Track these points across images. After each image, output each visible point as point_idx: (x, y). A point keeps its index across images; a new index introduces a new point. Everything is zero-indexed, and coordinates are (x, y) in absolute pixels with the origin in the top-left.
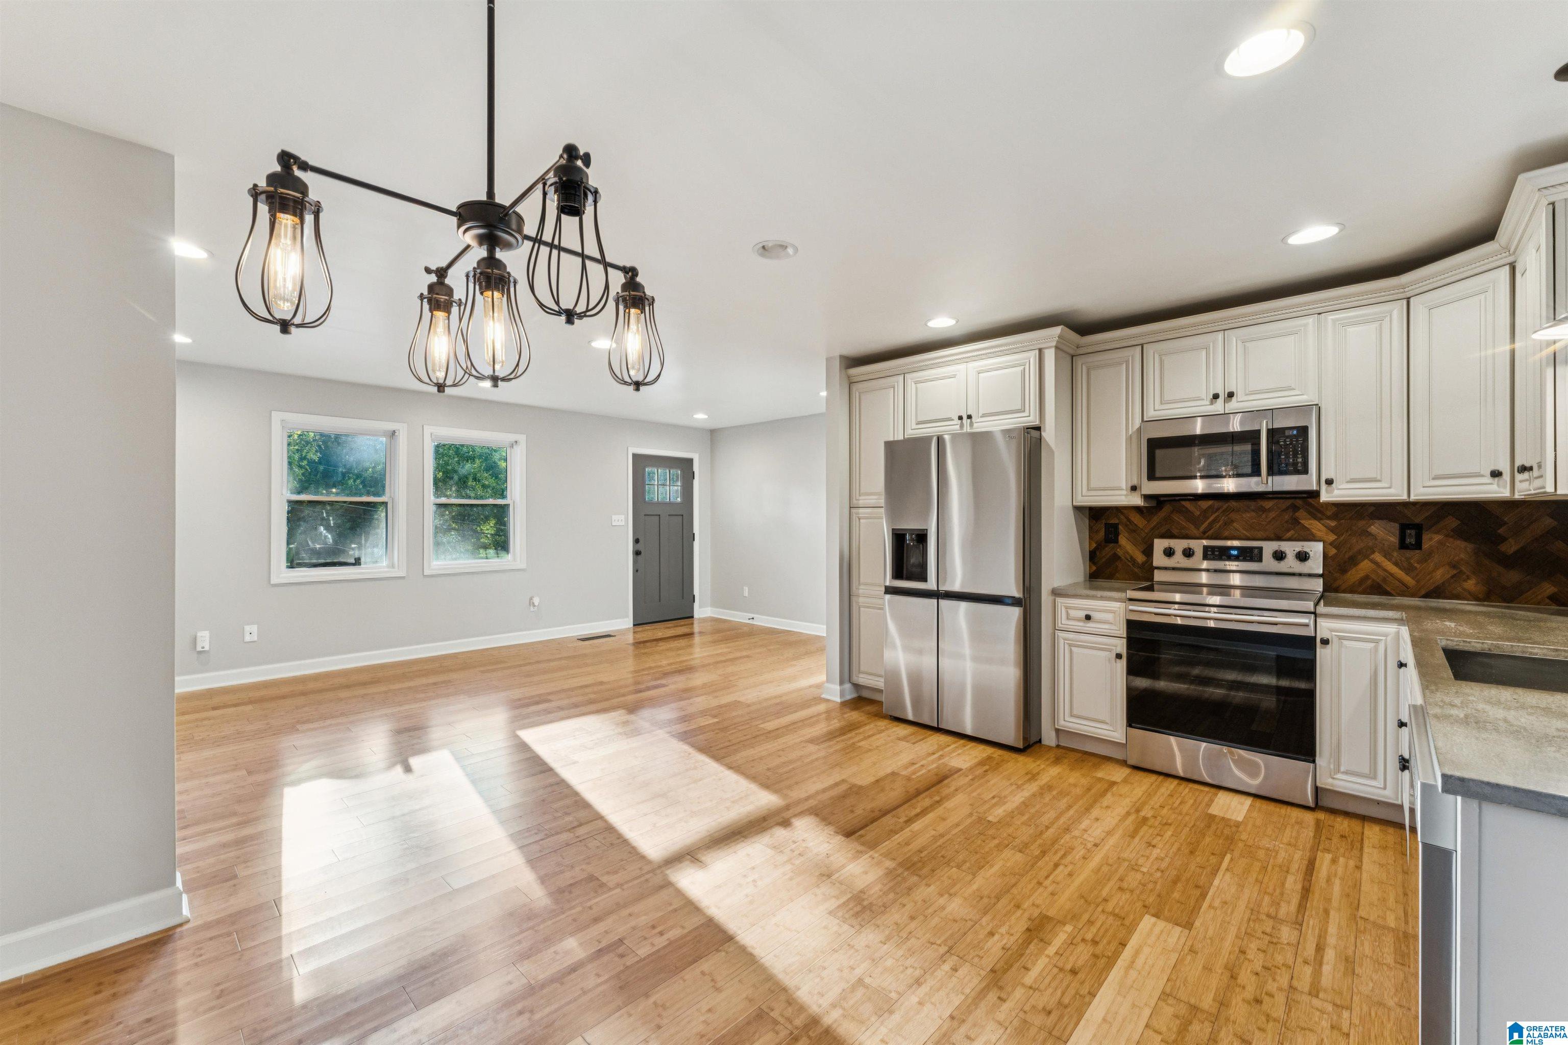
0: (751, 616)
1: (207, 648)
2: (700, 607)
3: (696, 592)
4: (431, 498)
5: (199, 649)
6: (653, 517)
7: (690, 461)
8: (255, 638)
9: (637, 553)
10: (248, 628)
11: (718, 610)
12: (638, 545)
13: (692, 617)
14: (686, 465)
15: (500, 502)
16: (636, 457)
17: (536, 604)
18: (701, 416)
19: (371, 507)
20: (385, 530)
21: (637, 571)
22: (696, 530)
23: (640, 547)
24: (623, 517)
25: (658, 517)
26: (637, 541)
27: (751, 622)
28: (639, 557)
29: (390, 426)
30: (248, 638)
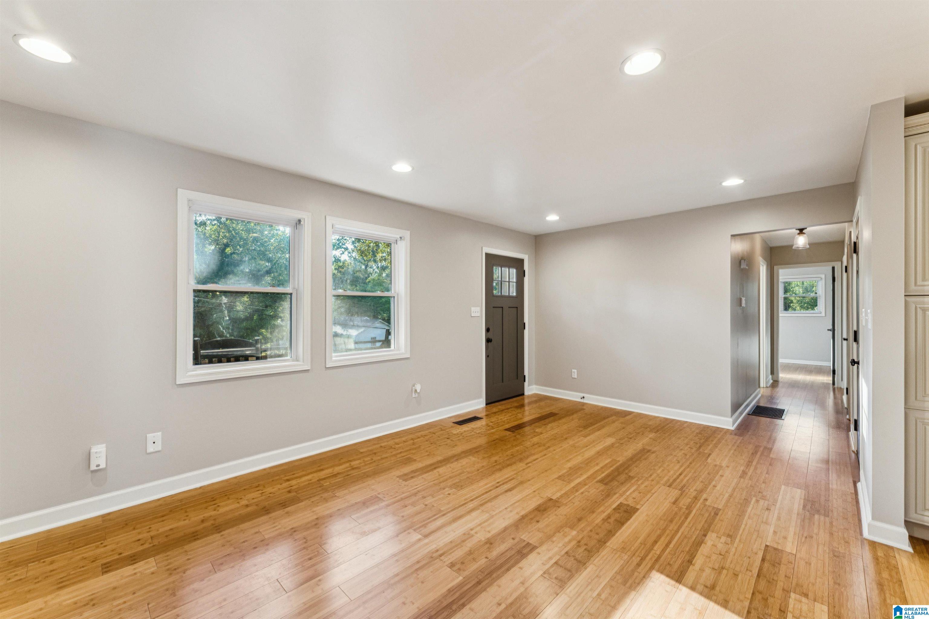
0: (582, 395)
1: (103, 466)
2: (529, 385)
3: (526, 373)
4: (331, 291)
5: (93, 467)
6: (498, 309)
7: (521, 261)
8: (160, 448)
9: (488, 341)
10: (150, 437)
11: (542, 387)
12: (489, 333)
13: (523, 394)
14: (518, 264)
15: (386, 294)
16: (487, 255)
17: (418, 391)
18: (552, 218)
19: (276, 298)
20: (289, 322)
21: (488, 356)
22: (526, 320)
23: (490, 336)
24: (478, 309)
25: (501, 309)
26: (488, 330)
27: (582, 401)
28: (490, 343)
29: (296, 214)
30: (151, 448)
